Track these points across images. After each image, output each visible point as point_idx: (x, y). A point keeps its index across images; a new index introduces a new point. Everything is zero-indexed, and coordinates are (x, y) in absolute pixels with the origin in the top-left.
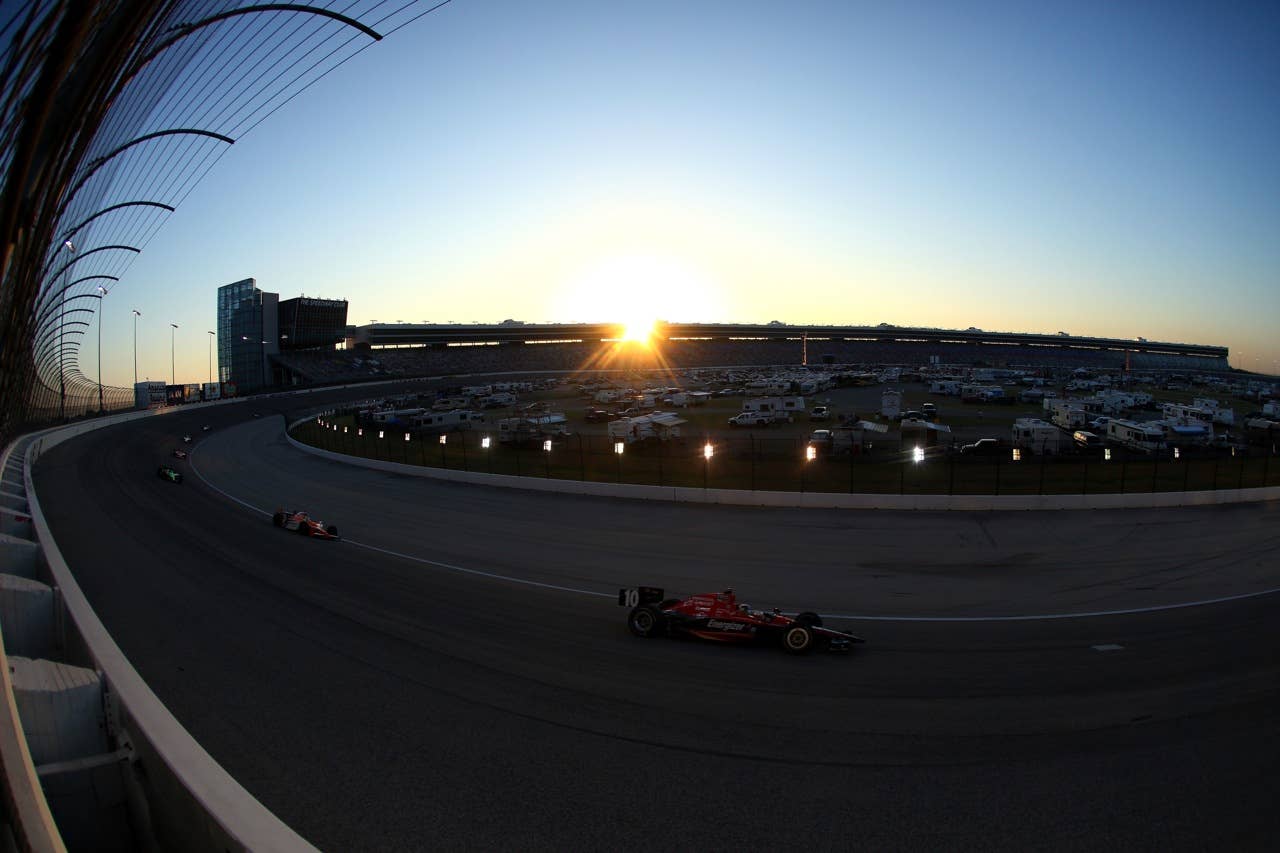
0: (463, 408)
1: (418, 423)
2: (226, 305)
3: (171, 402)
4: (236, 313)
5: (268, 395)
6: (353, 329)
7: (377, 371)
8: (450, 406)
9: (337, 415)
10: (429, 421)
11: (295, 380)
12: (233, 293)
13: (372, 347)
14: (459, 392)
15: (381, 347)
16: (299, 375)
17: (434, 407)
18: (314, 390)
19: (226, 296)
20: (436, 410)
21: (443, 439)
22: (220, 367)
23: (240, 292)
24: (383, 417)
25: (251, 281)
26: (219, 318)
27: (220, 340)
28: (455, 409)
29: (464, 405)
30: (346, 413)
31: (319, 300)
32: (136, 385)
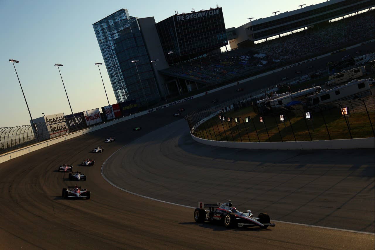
0: (360, 78)
1: (316, 100)
2: (106, 38)
3: (73, 129)
4: (117, 42)
5: (167, 105)
6: (234, 31)
7: (264, 62)
8: (346, 77)
9: (236, 109)
10: (326, 97)
11: (189, 87)
12: (109, 26)
13: (256, 42)
14: (351, 63)
15: (264, 40)
16: (192, 82)
17: (329, 83)
18: (209, 92)
19: (103, 30)
20: (331, 86)
21: (345, 111)
22: (116, 90)
23: (116, 23)
24: (280, 102)
25: (123, 11)
26: (103, 50)
27: (109, 68)
28: (350, 80)
29: (360, 74)
30: (245, 106)
31: (193, 13)
32: (32, 121)
